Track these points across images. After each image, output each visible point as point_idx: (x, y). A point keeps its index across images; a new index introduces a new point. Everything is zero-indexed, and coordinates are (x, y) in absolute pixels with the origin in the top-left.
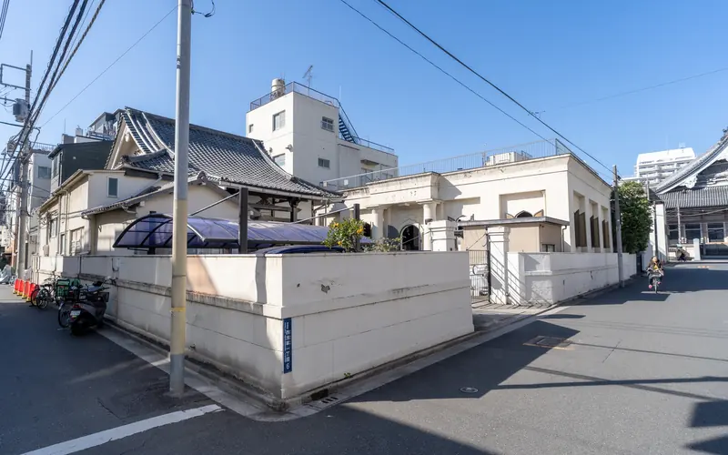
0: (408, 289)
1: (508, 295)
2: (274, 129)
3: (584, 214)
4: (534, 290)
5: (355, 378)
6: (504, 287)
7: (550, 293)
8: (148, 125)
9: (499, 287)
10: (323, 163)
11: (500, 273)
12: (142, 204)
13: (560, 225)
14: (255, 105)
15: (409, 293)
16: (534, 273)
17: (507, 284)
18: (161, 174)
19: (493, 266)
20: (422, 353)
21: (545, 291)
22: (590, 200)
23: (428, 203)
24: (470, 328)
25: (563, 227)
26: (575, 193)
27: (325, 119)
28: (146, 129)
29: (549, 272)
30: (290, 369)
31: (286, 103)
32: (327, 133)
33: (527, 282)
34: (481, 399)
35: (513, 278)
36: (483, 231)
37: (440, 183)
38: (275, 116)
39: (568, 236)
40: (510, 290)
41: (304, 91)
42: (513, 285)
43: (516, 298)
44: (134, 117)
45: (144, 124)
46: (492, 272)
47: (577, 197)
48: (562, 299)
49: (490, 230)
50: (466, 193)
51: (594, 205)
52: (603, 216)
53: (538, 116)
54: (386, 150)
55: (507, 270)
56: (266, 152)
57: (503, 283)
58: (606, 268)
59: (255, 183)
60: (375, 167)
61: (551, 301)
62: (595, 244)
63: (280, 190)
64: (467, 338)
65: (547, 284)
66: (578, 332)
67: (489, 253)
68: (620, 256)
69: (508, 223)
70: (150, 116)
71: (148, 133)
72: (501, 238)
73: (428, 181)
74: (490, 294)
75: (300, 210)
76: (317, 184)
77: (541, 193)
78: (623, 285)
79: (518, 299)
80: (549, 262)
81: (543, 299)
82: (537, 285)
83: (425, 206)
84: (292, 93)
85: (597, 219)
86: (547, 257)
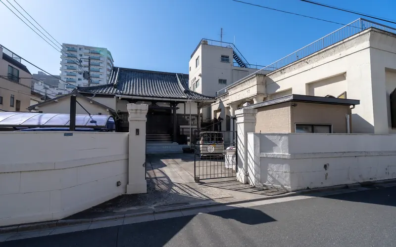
1: (247, 175)
2: (197, 67)
4: (271, 173)
6: (244, 166)
7: (288, 179)
8: (118, 73)
9: (242, 166)
10: (222, 81)
11: (242, 153)
13: (349, 104)
16: (270, 154)
17: (247, 165)
19: (239, 147)
21: (282, 176)
23: (255, 97)
25: (351, 106)
27: (223, 56)
29: (287, 155)
32: (225, 64)
33: (263, 163)
35: (251, 159)
37: (266, 82)
40: (249, 171)
42: (251, 165)
43: (253, 180)
44: (114, 71)
45: (116, 73)
46: (238, 152)
49: (236, 113)
50: (283, 86)
55: (247, 151)
57: (244, 162)
61: (289, 188)
65: (284, 168)
72: (243, 119)
74: (237, 171)
80: (287, 143)
81: (279, 184)
82: (273, 168)
83: (254, 99)
84: (201, 45)
86: (285, 138)
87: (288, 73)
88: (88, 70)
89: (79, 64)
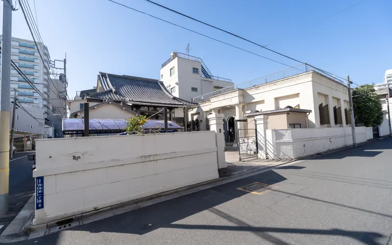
0: (156, 155)
1: (267, 154)
2: (170, 76)
3: (327, 106)
4: (282, 151)
5: (100, 210)
6: (264, 149)
7: (292, 153)
8: (108, 79)
9: (262, 149)
10: (194, 89)
11: (262, 142)
13: (306, 113)
14: (163, 66)
16: (282, 141)
17: (266, 148)
19: (259, 138)
21: (289, 152)
22: (334, 98)
23: (238, 105)
25: (308, 114)
26: (319, 93)
27: (194, 69)
28: (106, 81)
29: (291, 140)
30: (42, 207)
31: (175, 63)
32: (195, 75)
33: (278, 146)
35: (270, 145)
37: (243, 94)
38: (171, 69)
39: (312, 117)
40: (268, 151)
42: (270, 149)
43: (271, 156)
44: (102, 76)
45: (106, 79)
46: (258, 141)
48: (302, 155)
49: (256, 117)
50: (257, 98)
51: (338, 100)
52: (344, 106)
53: (266, 47)
54: (228, 81)
55: (266, 140)
56: (165, 89)
57: (264, 147)
58: (345, 136)
61: (293, 157)
62: (338, 121)
63: (160, 103)
65: (290, 147)
67: (256, 130)
68: (353, 129)
70: (110, 75)
72: (262, 122)
73: (237, 94)
74: (258, 153)
77: (297, 95)
78: (356, 146)
80: (290, 134)
81: (287, 156)
82: (284, 148)
83: (236, 107)
84: (177, 58)
85: (340, 108)
86: (289, 132)
87: (261, 90)
88: (64, 73)
89: (53, 66)
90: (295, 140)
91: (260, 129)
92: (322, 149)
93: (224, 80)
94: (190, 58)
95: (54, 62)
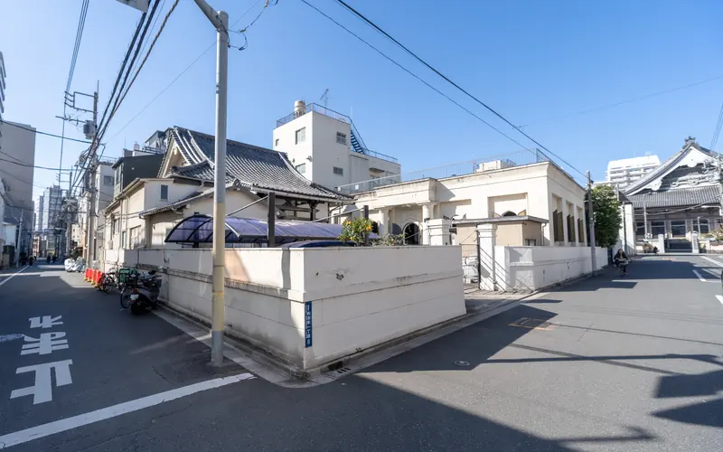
1: (495, 283)
2: (296, 143)
3: (561, 213)
4: (518, 278)
5: (365, 352)
6: (491, 275)
7: (533, 284)
8: (192, 140)
9: (487, 275)
10: (338, 171)
11: (488, 263)
12: (188, 206)
13: (541, 223)
14: (280, 123)
15: (410, 282)
16: (518, 264)
17: (494, 274)
18: (203, 181)
19: (482, 257)
20: (422, 332)
21: (528, 279)
22: (567, 202)
23: (427, 205)
24: (462, 311)
25: (543, 225)
26: (554, 196)
27: (339, 134)
28: (190, 144)
29: (531, 263)
30: (311, 345)
31: (307, 120)
32: (341, 146)
33: (512, 272)
34: (472, 371)
35: (500, 269)
36: (474, 228)
37: (436, 187)
38: (297, 132)
39: (547, 232)
40: (497, 279)
41: (322, 111)
42: (500, 274)
43: (502, 285)
44: (181, 135)
45: (189, 140)
46: (482, 263)
47: (555, 198)
48: (543, 286)
49: (480, 227)
50: (459, 196)
51: (570, 205)
52: (578, 215)
54: (391, 160)
55: (494, 262)
56: (289, 162)
57: (491, 273)
58: (582, 260)
59: (280, 188)
60: (381, 174)
61: (533, 288)
62: (571, 239)
63: (302, 194)
64: (460, 319)
65: (529, 274)
66: (556, 314)
67: (478, 246)
68: (593, 250)
69: (495, 221)
70: (194, 134)
71: (193, 147)
72: (490, 234)
73: (426, 186)
74: (480, 281)
75: (318, 211)
76: (332, 189)
77: (524, 195)
78: (596, 274)
79: (504, 286)
80: (530, 254)
81: (526, 286)
82: (520, 274)
83: (424, 207)
84: (311, 113)
85: (573, 217)
86: (529, 250)
87: (466, 183)
88: (92, 120)
89: (72, 104)
90: (539, 264)
91: (486, 244)
92: (560, 279)
93: (385, 158)
94: (329, 113)
95: (74, 96)
